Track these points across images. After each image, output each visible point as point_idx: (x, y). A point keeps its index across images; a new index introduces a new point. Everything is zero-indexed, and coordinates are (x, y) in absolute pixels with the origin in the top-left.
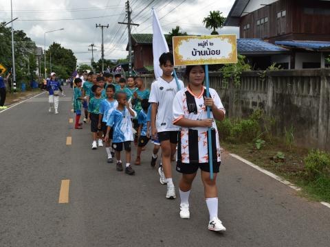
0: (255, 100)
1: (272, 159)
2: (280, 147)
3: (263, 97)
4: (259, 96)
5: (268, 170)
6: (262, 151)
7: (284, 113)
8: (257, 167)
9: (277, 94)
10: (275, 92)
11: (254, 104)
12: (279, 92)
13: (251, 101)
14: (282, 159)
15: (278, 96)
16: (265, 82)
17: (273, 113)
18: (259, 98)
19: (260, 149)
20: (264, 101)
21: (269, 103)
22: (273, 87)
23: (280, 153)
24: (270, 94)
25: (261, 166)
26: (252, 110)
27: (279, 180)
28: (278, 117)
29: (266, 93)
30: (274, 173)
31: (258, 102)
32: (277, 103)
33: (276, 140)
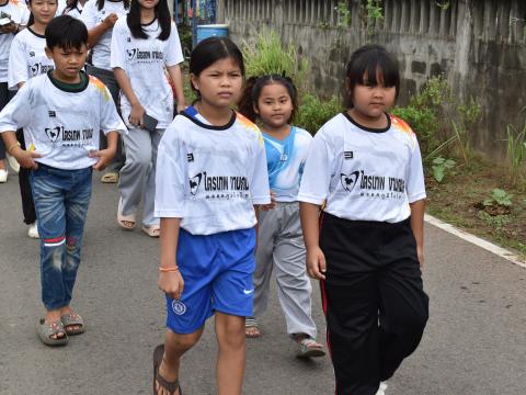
0: (422, 56)
1: (480, 206)
2: (490, 176)
3: (442, 50)
4: (430, 47)
5: (479, 235)
6: (449, 187)
7: (500, 91)
8: (447, 227)
9: (481, 43)
10: (477, 37)
11: (418, 67)
12: (487, 36)
13: (409, 60)
14: (507, 208)
15: (486, 47)
16: (449, 12)
17: (471, 93)
18: (431, 51)
19: (445, 180)
20: (444, 61)
21: (461, 66)
22: (472, 26)
23: (499, 193)
24: (463, 42)
25: (458, 226)
26: (411, 84)
27: (513, 258)
28: (480, 105)
29: (453, 40)
30: (496, 241)
31: (430, 62)
32: (480, 64)
33: (478, 159)
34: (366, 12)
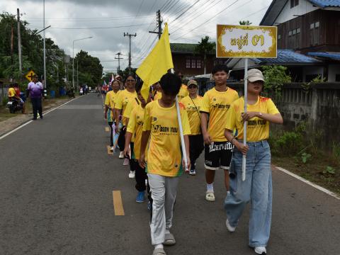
0: (297, 112)
1: (321, 173)
2: (326, 161)
3: (306, 109)
4: (301, 108)
5: (321, 186)
6: (308, 165)
7: (330, 126)
8: (307, 182)
9: (322, 107)
10: (320, 104)
11: (296, 116)
12: (324, 104)
13: (292, 113)
14: (333, 174)
15: (324, 108)
16: (308, 95)
17: (318, 127)
18: (301, 110)
19: (307, 162)
20: (307, 114)
21: (314, 116)
22: (318, 100)
23: (329, 168)
24: (314, 106)
25: (312, 181)
26: (293, 123)
27: (335, 196)
28: (322, 132)
29: (310, 106)
30: (328, 188)
31: (301, 114)
32: (322, 116)
33: (320, 154)
34: (275, 94)
